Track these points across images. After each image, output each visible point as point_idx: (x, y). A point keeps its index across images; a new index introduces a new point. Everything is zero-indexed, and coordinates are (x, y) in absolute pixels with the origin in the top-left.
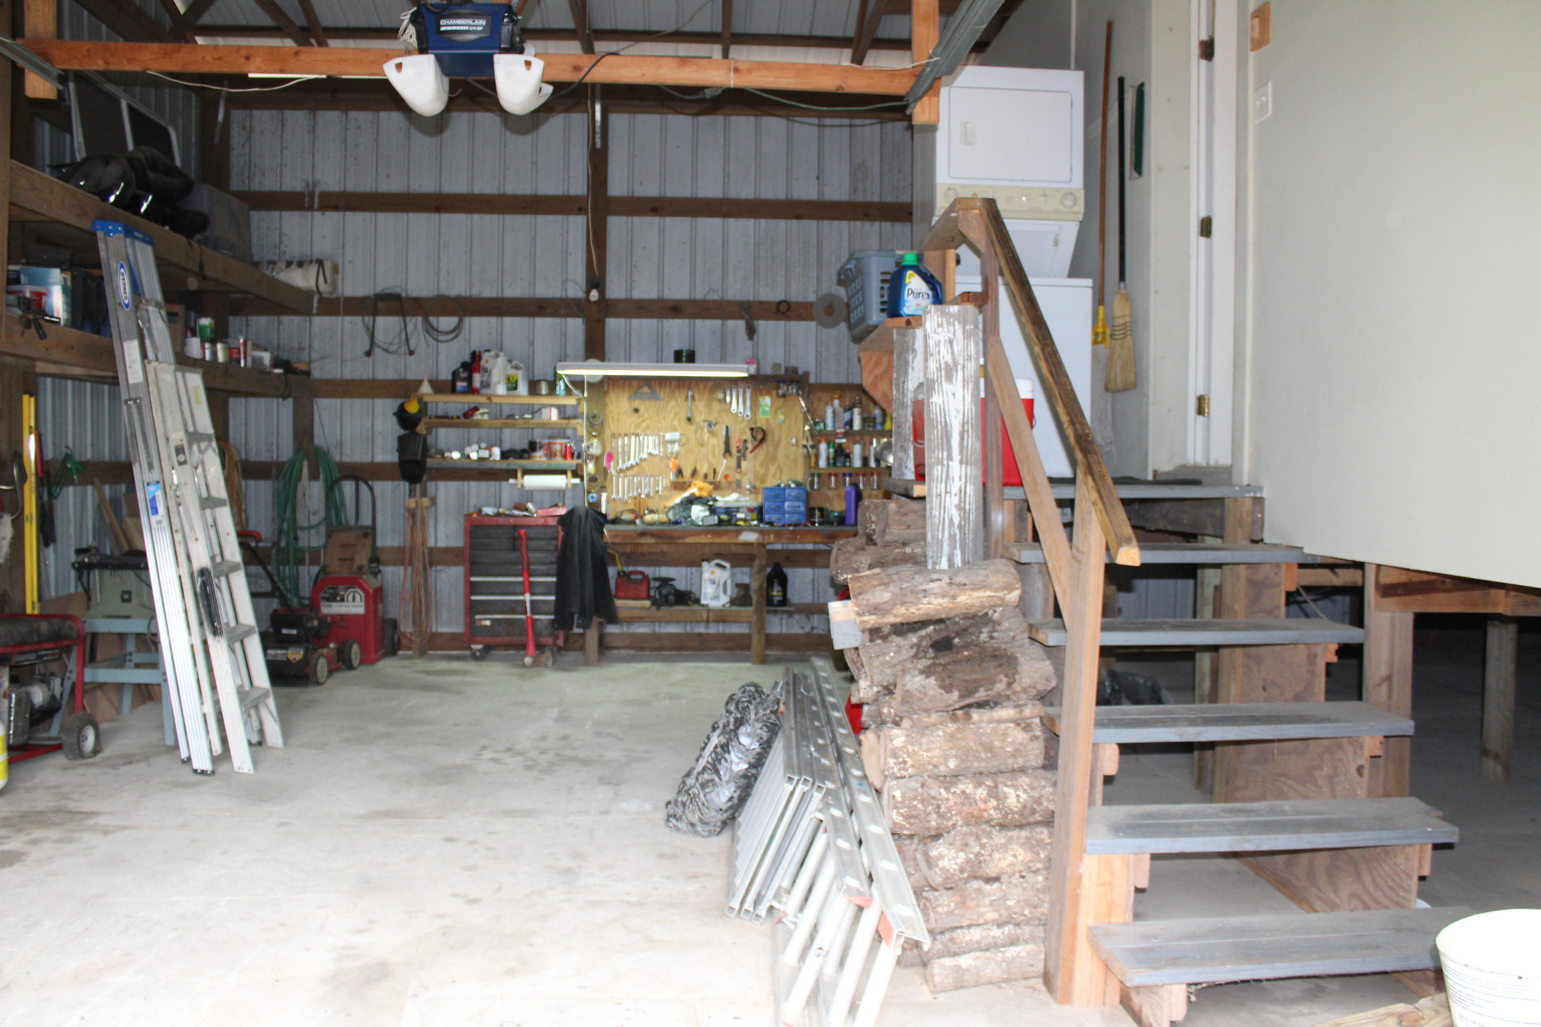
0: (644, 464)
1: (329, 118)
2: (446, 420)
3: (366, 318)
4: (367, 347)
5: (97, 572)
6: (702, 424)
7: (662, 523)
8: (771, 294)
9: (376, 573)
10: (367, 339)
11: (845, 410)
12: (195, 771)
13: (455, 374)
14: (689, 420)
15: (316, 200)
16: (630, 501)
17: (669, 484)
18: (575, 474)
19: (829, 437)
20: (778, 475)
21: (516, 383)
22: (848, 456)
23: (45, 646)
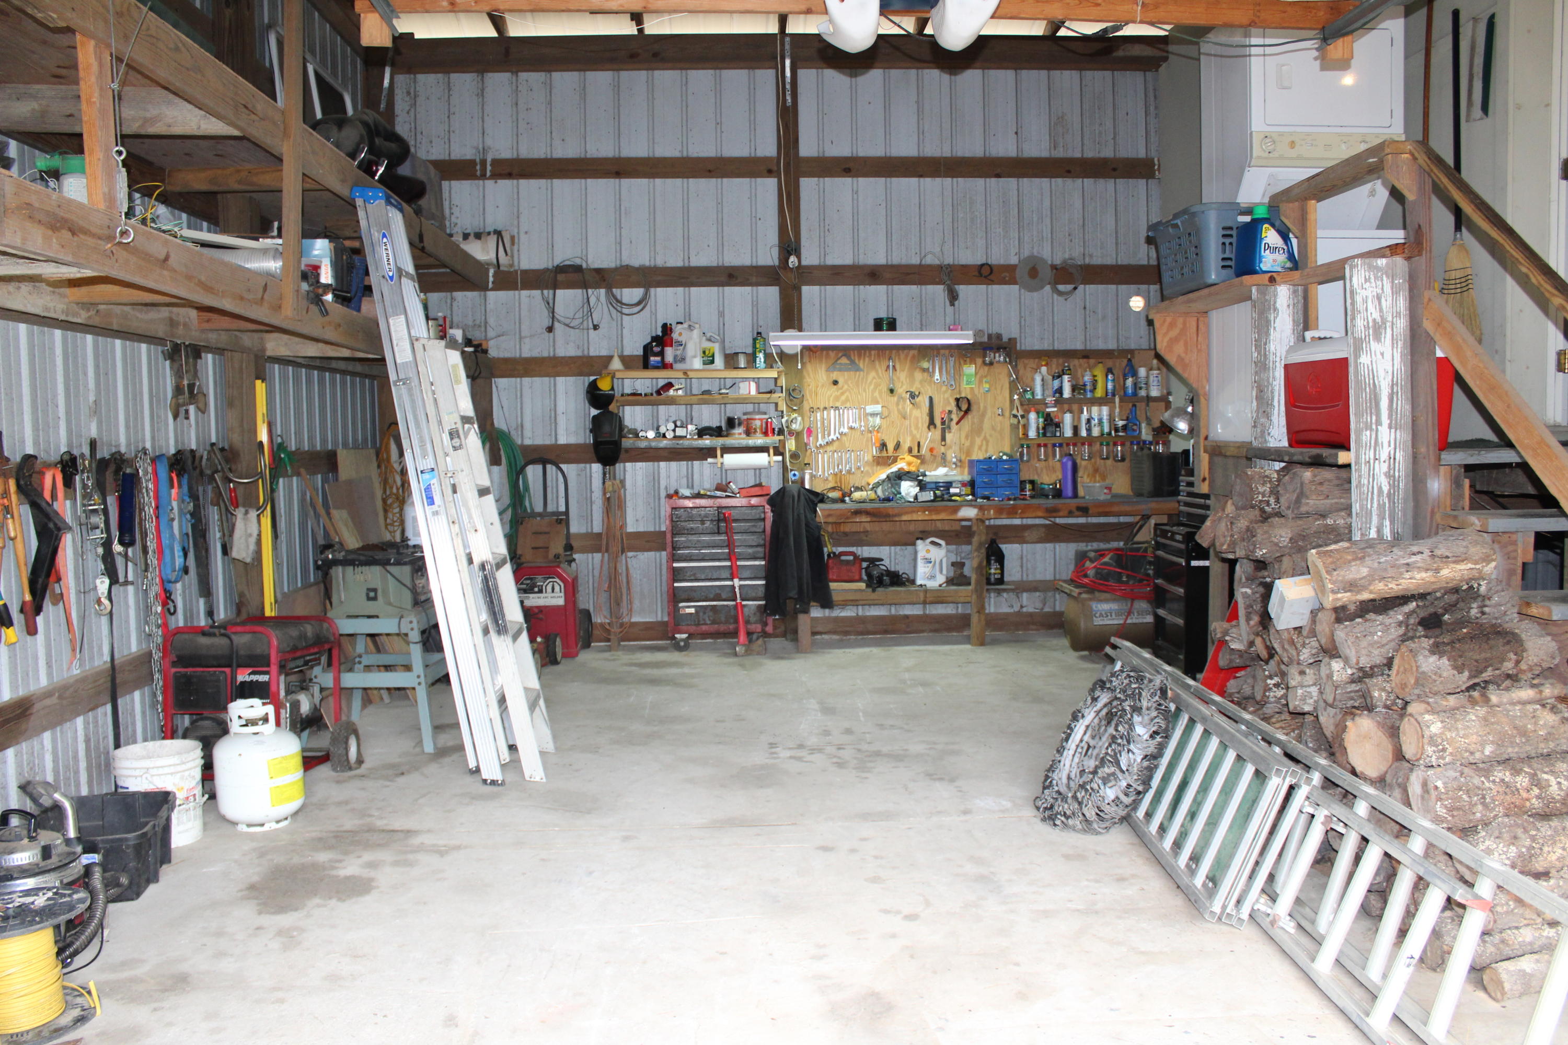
0: (844, 438)
1: (498, 80)
2: (636, 398)
3: (545, 292)
4: (547, 322)
5: (340, 568)
6: (904, 395)
7: (872, 501)
8: (970, 257)
9: (571, 561)
10: (545, 313)
11: (1054, 378)
12: (485, 781)
13: (647, 349)
14: (892, 391)
15: (489, 168)
16: (830, 478)
17: (870, 458)
18: (778, 451)
19: (1035, 404)
20: (984, 448)
21: (713, 356)
22: (1058, 425)
23: (312, 651)
